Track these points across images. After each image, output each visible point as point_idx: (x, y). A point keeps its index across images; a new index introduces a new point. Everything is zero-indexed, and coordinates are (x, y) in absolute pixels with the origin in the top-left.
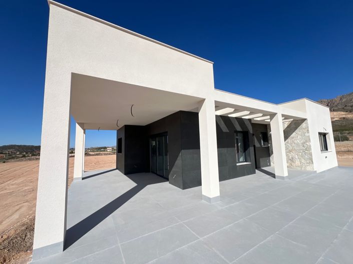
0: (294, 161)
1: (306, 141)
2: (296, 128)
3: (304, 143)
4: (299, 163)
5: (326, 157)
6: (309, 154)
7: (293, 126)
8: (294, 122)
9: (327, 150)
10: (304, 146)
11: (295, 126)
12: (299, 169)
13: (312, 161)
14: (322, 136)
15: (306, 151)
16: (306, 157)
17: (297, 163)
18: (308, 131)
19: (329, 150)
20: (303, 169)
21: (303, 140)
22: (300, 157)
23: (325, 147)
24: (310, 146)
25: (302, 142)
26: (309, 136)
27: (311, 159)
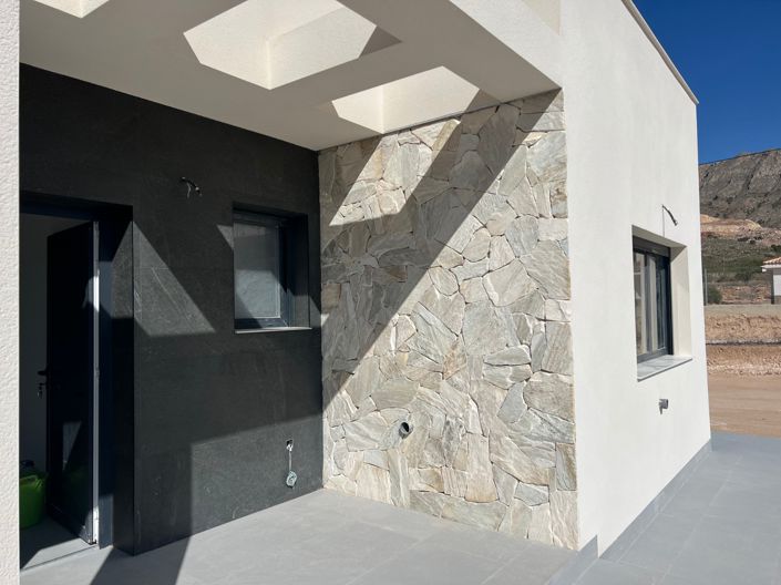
0: (459, 456)
1: (542, 291)
2: (483, 179)
3: (527, 304)
4: (488, 475)
5: (664, 405)
6: (556, 401)
7: (469, 159)
8: (477, 123)
9: (670, 351)
10: (522, 334)
11: (478, 160)
12: (485, 522)
13: (570, 466)
14: (652, 264)
15: (536, 378)
16: (535, 423)
17: (476, 470)
18: (560, 195)
19: (680, 352)
20: (507, 524)
21: (523, 278)
22: (495, 425)
23: (660, 335)
24: (565, 330)
25: (514, 293)
26: (561, 246)
27: (564, 448)
